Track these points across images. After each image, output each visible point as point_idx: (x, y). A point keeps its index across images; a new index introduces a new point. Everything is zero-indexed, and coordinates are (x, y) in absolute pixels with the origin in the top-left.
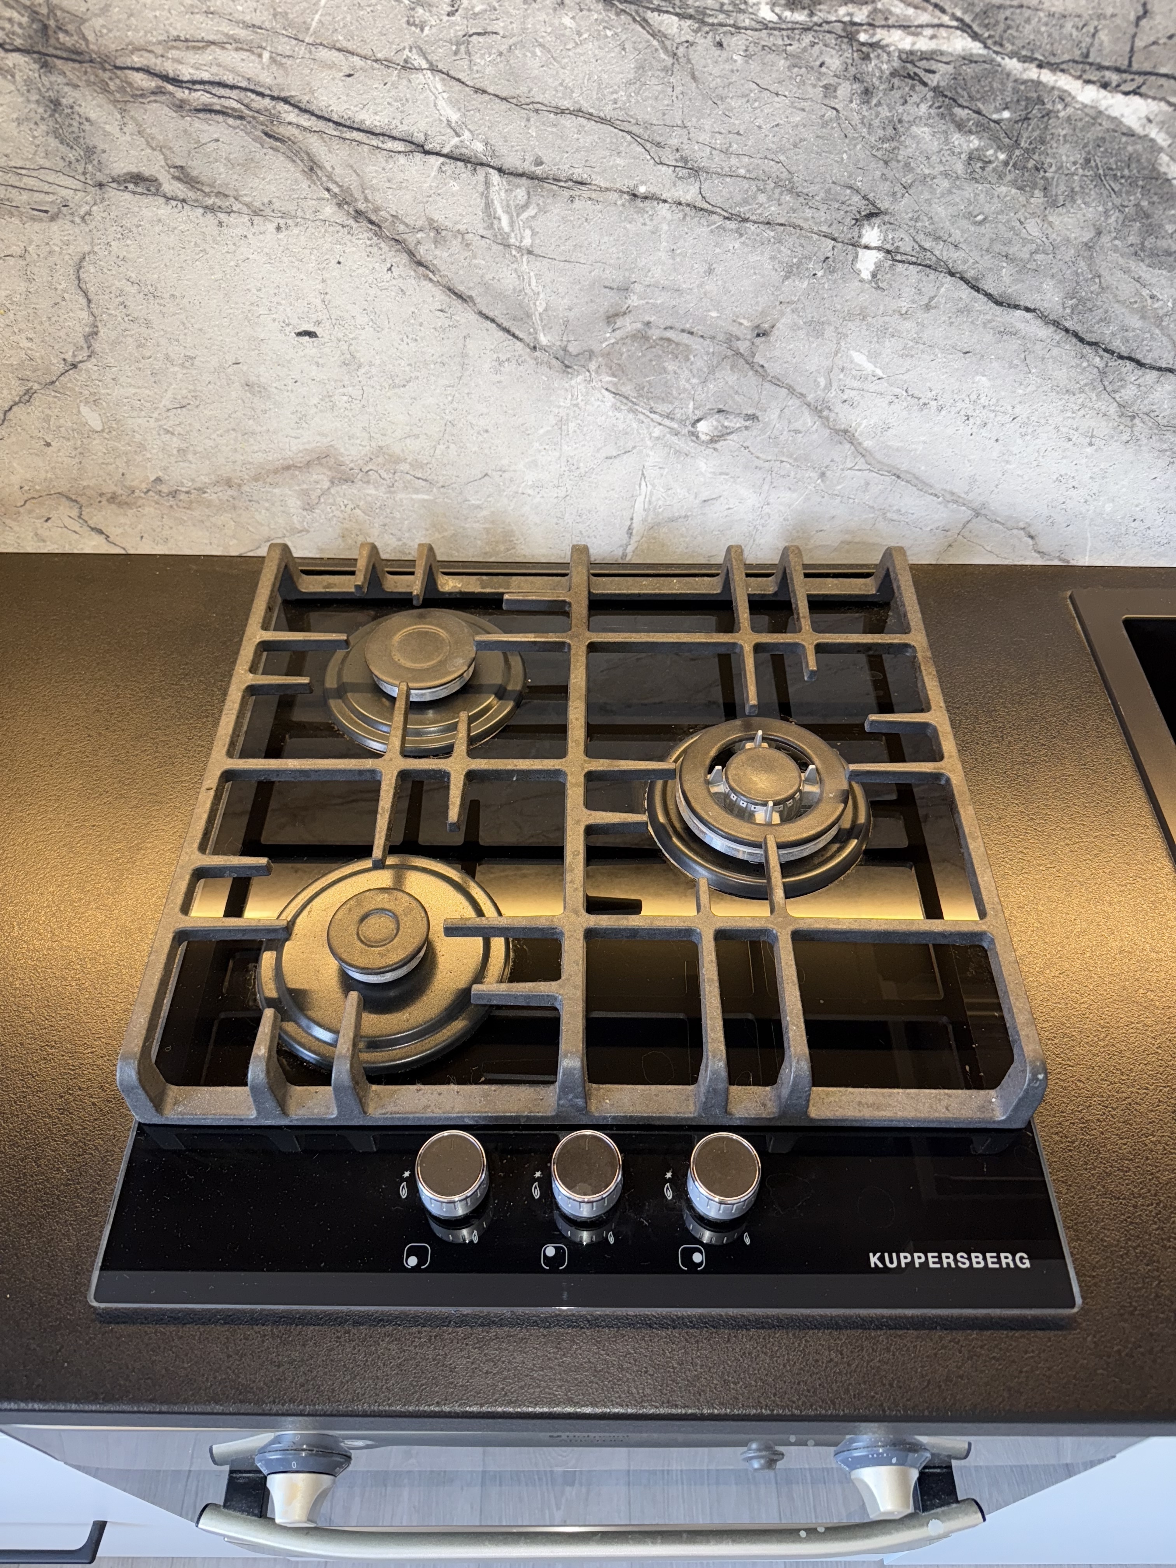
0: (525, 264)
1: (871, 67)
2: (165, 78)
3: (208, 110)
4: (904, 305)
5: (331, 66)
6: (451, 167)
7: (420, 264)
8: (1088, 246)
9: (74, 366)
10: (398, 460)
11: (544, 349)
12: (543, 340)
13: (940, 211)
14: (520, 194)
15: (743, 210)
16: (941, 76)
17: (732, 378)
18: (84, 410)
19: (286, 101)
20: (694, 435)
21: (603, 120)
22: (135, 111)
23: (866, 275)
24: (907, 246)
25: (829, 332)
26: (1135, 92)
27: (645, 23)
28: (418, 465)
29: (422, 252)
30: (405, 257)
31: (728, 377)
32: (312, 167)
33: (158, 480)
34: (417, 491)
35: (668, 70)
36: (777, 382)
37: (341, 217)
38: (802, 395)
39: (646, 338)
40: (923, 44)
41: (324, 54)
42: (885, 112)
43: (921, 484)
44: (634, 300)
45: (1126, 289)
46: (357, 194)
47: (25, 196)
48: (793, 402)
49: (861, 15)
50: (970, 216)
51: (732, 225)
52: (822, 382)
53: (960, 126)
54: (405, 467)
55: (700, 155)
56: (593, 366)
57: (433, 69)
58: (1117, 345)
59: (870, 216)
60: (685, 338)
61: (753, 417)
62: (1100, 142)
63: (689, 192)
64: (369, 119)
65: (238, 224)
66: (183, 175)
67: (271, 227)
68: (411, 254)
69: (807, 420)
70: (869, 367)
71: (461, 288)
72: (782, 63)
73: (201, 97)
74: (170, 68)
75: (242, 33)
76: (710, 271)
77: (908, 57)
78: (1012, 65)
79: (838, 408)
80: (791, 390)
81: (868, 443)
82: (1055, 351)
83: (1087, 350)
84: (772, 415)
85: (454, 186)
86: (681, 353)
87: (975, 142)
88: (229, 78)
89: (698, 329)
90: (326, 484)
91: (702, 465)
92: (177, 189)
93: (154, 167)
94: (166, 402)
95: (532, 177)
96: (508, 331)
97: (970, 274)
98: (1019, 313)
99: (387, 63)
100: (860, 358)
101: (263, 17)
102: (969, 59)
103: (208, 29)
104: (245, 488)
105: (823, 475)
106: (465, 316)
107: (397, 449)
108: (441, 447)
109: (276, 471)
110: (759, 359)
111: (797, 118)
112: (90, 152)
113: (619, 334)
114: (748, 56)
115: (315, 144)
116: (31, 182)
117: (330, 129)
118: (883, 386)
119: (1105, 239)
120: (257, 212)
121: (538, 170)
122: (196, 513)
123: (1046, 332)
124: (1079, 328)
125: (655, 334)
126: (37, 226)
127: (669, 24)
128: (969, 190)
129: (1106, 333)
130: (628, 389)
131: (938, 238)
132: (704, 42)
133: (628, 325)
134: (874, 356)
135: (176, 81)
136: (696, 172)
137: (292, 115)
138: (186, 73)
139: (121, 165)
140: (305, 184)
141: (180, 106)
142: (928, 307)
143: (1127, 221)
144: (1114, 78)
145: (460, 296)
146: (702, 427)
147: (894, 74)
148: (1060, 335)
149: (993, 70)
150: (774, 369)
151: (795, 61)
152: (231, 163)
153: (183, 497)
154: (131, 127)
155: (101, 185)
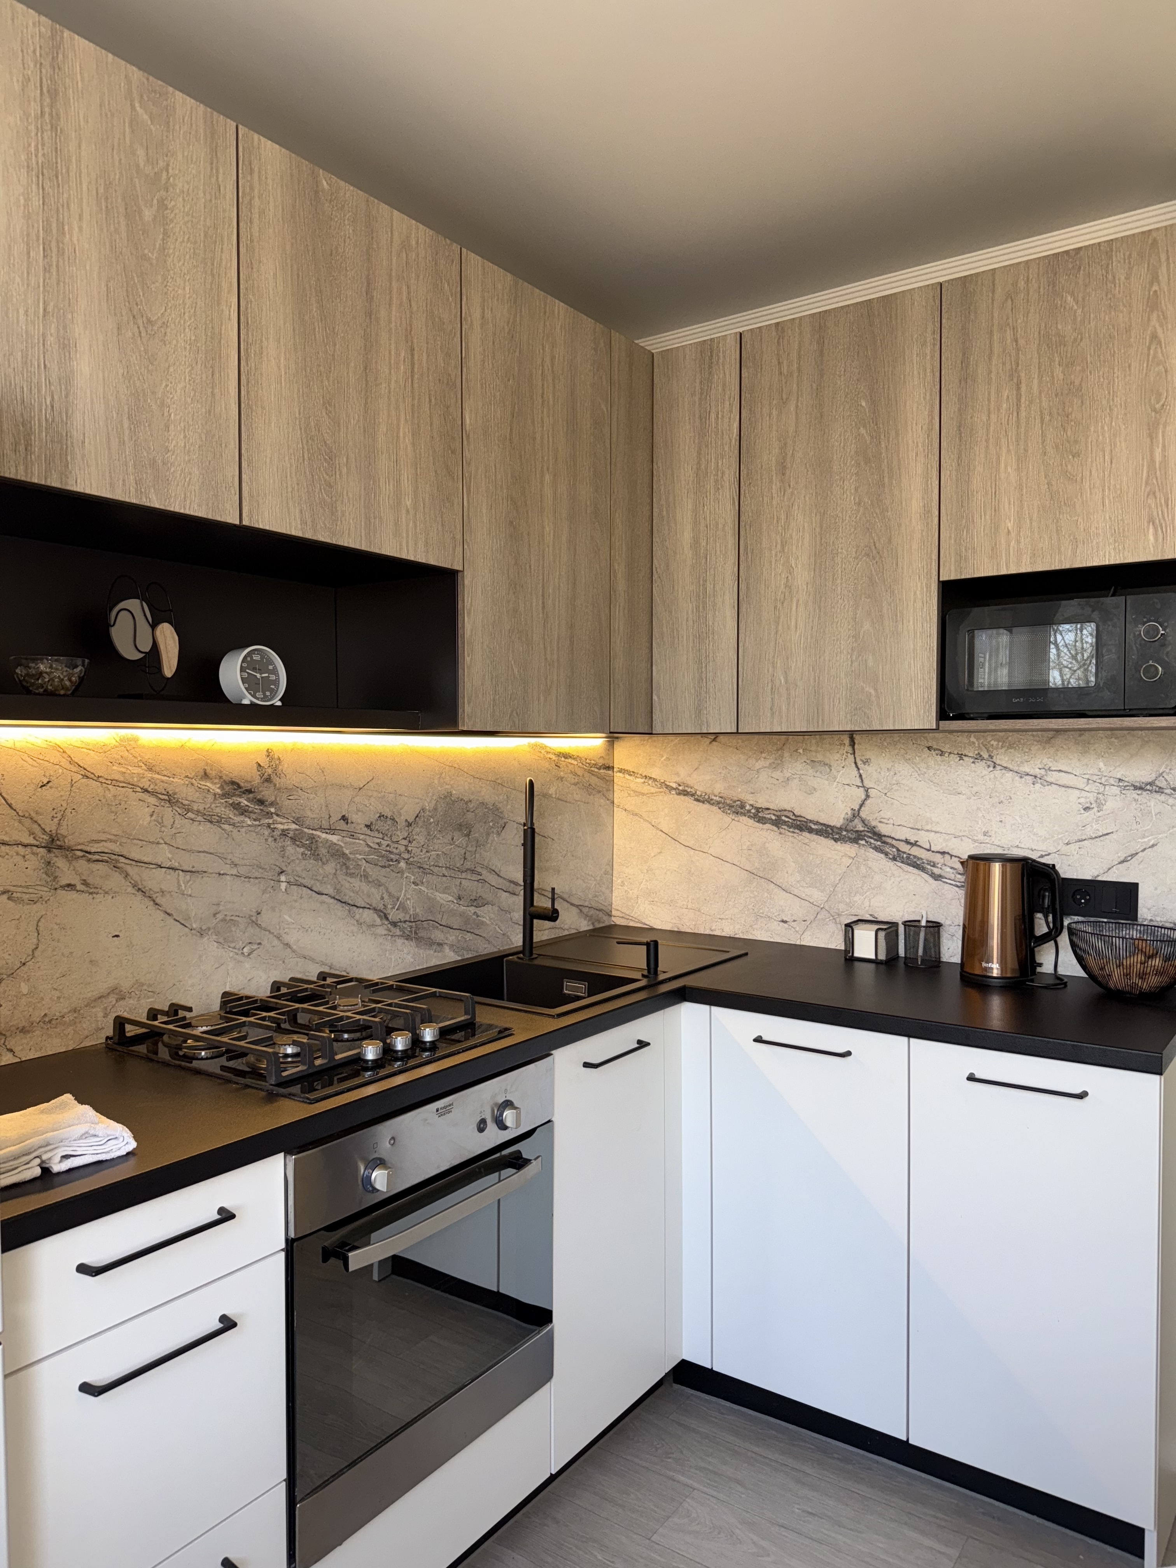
0: (189, 900)
1: (275, 833)
2: (86, 852)
3: (98, 861)
4: (295, 898)
5: (137, 845)
6: (168, 871)
7: (157, 904)
8: (335, 874)
9: (24, 964)
10: (142, 985)
11: (194, 929)
12: (194, 926)
13: (298, 869)
14: (188, 877)
15: (249, 875)
16: (291, 834)
17: (252, 931)
18: (23, 984)
19: (122, 856)
20: (243, 953)
21: (211, 853)
22: (74, 863)
23: (284, 890)
24: (292, 880)
25: (277, 910)
26: (333, 834)
27: (220, 827)
28: (150, 985)
29: (158, 901)
30: (152, 903)
31: (251, 930)
32: (127, 875)
33: (45, 1015)
34: (148, 998)
35: (227, 838)
36: (265, 930)
37: (134, 891)
38: (273, 933)
39: (226, 920)
40: (286, 827)
41: (135, 841)
42: (280, 844)
43: (312, 960)
44: (221, 908)
45: (347, 885)
46: (140, 883)
47: (28, 896)
48: (271, 936)
49: (271, 821)
50: (306, 869)
51: (247, 880)
52: (278, 927)
53: (298, 846)
54: (145, 987)
55: (237, 861)
56: (210, 933)
57: (166, 843)
58: (350, 902)
59: (282, 872)
60: (237, 919)
61: (260, 944)
62: (330, 847)
63: (234, 872)
64: (146, 860)
65: (99, 898)
66: (85, 883)
67: (110, 897)
68: (154, 901)
69: (276, 942)
70: (289, 920)
71: (169, 911)
72: (255, 834)
73: (96, 857)
74: (88, 849)
75: (112, 837)
76: (242, 895)
77: (283, 830)
78: (306, 830)
79: (284, 936)
80: (269, 931)
81: (294, 947)
82: (336, 906)
83: (344, 905)
84: (265, 942)
85: (169, 877)
86: (235, 923)
87: (302, 850)
88: (106, 851)
89: (240, 915)
90: (114, 1002)
91: (247, 965)
92: (82, 888)
93: (76, 881)
94: (58, 975)
95: (191, 872)
96: (183, 924)
97: (309, 886)
98: (324, 896)
99: (153, 843)
100: (287, 917)
101: (120, 833)
102: (297, 830)
103: (103, 837)
104: (82, 1012)
105: (284, 962)
106: (170, 920)
107: (142, 980)
108: (159, 975)
109: (95, 1000)
110: (259, 922)
111: (260, 848)
112: (56, 877)
113: (218, 920)
114: (246, 833)
115: (129, 869)
116: (31, 890)
117: (134, 863)
118: (294, 926)
119: (338, 872)
120: (106, 893)
121: (193, 870)
122: (58, 1030)
123: (332, 901)
124: (340, 898)
125: (228, 918)
126: (28, 907)
127: (226, 827)
128: (304, 862)
129: (346, 899)
130: (221, 940)
131: (299, 877)
132: (235, 831)
133: (220, 916)
134: (290, 916)
135: (90, 853)
136: (236, 865)
137: (122, 860)
138: (93, 850)
139: (64, 882)
140: (124, 881)
141: (89, 860)
142: (301, 898)
143: (341, 866)
144: (328, 831)
145: (168, 914)
146: (245, 950)
147: (281, 835)
148: (336, 901)
149: (303, 832)
150: (263, 925)
151: (257, 833)
152: (101, 877)
153: (54, 1022)
154: (72, 868)
155: (56, 889)
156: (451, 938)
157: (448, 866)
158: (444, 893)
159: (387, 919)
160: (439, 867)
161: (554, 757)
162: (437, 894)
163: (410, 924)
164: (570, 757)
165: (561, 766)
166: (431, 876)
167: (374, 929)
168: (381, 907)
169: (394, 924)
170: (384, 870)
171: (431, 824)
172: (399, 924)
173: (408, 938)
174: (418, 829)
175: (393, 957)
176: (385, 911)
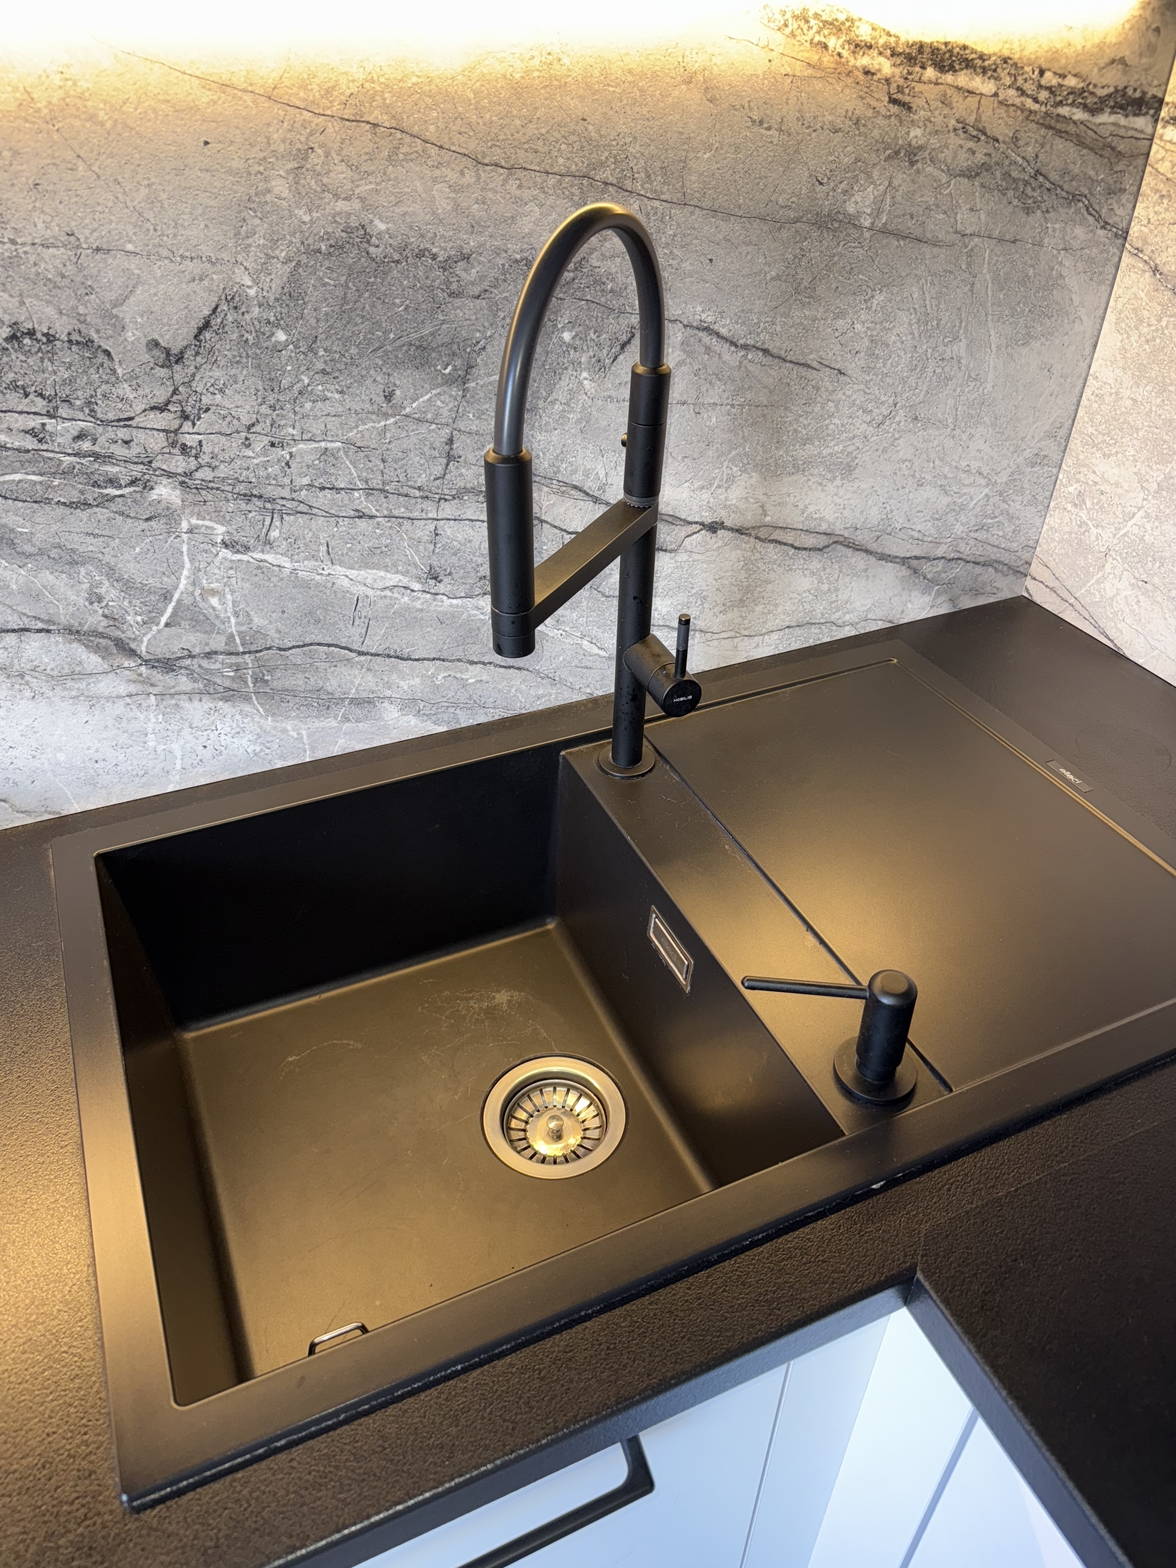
156: (404, 685)
157: (376, 483)
158: (366, 566)
159: (132, 653)
160: (338, 490)
161: (885, 66)
162: (339, 570)
163: (234, 659)
164: (968, 64)
165: (916, 103)
166: (301, 520)
167: (83, 685)
168: (95, 620)
169: (167, 665)
170: (83, 515)
171: (278, 349)
172: (188, 662)
173: (230, 695)
174: (217, 373)
175: (176, 747)
176: (118, 633)
